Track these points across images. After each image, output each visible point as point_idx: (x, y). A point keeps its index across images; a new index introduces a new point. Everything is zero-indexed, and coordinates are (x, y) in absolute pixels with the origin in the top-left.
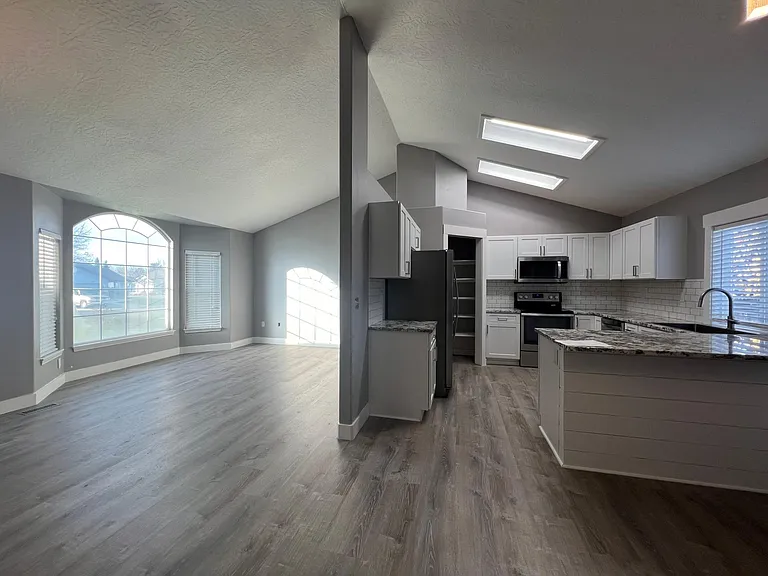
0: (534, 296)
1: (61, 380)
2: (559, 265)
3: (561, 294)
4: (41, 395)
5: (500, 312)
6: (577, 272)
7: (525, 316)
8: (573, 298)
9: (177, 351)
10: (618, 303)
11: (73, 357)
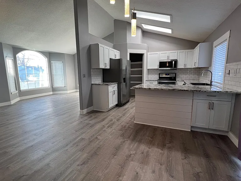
0: (166, 75)
1: (18, 99)
2: (173, 63)
3: (176, 74)
4: (13, 102)
5: (150, 81)
6: (180, 66)
7: (159, 82)
8: (180, 75)
9: (51, 93)
10: (197, 77)
11: (22, 93)
